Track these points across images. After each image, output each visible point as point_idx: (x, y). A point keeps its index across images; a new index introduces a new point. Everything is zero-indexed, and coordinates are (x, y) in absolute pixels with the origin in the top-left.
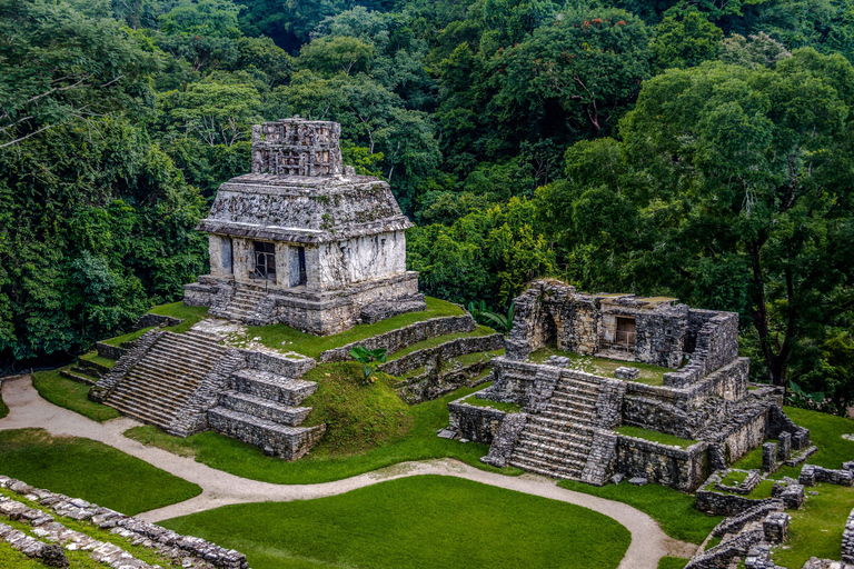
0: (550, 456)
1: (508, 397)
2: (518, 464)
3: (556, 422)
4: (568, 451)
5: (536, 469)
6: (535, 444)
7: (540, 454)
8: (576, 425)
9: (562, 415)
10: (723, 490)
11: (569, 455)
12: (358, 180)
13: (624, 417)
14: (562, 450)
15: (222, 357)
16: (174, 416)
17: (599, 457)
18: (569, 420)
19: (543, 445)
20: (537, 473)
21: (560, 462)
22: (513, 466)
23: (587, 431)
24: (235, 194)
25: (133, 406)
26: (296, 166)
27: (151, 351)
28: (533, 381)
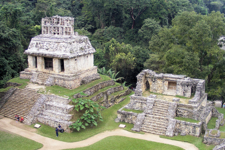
0: (154, 127)
1: (137, 108)
2: (144, 130)
3: (155, 116)
4: (160, 126)
5: (150, 132)
6: (149, 124)
7: (151, 127)
8: (162, 117)
9: (157, 114)
10: (211, 136)
11: (161, 127)
12: (79, 37)
13: (177, 114)
14: (158, 126)
15: (39, 97)
16: (25, 118)
17: (171, 127)
18: (159, 115)
19: (152, 124)
20: (150, 133)
21: (158, 129)
22: (143, 131)
23: (166, 119)
24: (37, 42)
25: (9, 114)
26: (58, 32)
27: (12, 95)
28: (146, 103)
